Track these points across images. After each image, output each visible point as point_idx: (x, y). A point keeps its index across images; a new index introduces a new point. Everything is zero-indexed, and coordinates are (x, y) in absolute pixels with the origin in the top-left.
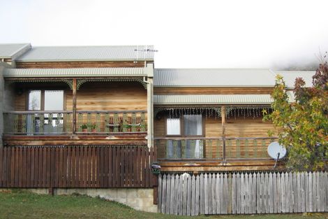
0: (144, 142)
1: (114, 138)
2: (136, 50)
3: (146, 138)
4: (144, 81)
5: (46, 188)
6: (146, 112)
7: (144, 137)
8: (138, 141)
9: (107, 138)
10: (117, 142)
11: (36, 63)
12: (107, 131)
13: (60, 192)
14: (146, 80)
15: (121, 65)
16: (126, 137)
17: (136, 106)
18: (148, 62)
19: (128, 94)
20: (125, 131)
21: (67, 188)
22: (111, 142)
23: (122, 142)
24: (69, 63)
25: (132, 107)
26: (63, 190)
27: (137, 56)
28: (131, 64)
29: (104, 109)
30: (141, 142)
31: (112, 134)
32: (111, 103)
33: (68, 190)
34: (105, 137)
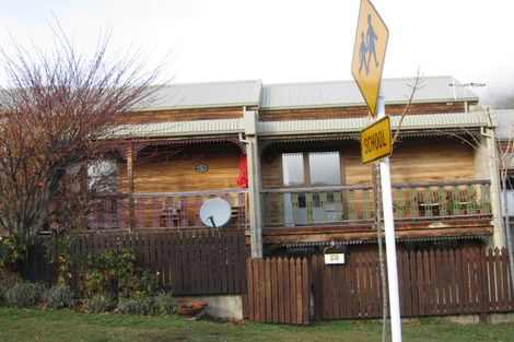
0: (488, 229)
1: (442, 226)
2: (451, 85)
3: (492, 223)
4: (482, 133)
5: (473, 314)
6: (489, 183)
7: (488, 222)
8: (479, 229)
9: (431, 226)
10: (445, 231)
11: (292, 110)
12: (429, 214)
13: (496, 320)
14: (485, 132)
15: (427, 108)
16: (461, 223)
17: (457, 173)
18: (470, 103)
19: (443, 155)
20: (457, 213)
21: (505, 313)
22: (435, 233)
23: (453, 231)
24: (345, 109)
25: (449, 176)
26: (500, 316)
27: (454, 95)
28: (443, 108)
29: (406, 180)
30: (483, 229)
31: (438, 219)
32: (416, 170)
33: (508, 316)
34: (428, 224)
